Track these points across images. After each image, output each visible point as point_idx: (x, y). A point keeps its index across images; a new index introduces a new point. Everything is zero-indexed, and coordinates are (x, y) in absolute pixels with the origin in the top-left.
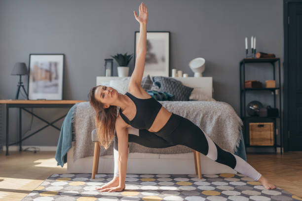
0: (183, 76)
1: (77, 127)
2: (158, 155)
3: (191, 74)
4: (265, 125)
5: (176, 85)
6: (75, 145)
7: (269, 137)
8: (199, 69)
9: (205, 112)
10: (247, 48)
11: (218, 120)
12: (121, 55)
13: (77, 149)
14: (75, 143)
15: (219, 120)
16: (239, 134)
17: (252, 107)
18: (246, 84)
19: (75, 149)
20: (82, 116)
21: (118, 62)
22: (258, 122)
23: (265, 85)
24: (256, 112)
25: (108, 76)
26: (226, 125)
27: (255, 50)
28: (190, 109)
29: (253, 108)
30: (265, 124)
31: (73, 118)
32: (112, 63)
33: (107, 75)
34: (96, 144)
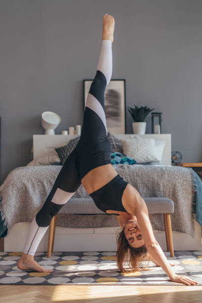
34: (169, 217)
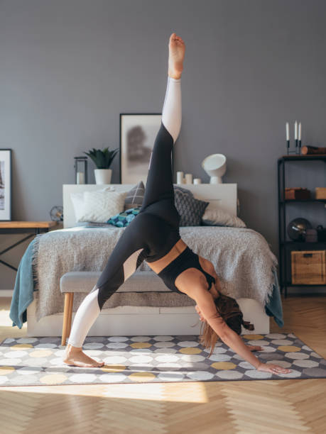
0: (193, 182)
1: (40, 271)
2: (158, 308)
3: (205, 180)
4: (314, 254)
5: (183, 198)
6: (38, 297)
7: (320, 272)
8: (217, 171)
9: (224, 247)
10: (288, 139)
11: (243, 258)
12: (99, 151)
13: (41, 303)
14: (38, 294)
15: (245, 258)
16: (273, 278)
17: (296, 227)
18: (286, 192)
19: (37, 303)
20: (46, 254)
21: (95, 162)
22: (304, 250)
23: (315, 194)
24: (301, 235)
25: (80, 183)
26: (254, 265)
27: (300, 142)
28: (203, 243)
29: (297, 229)
30: (313, 252)
31: (33, 259)
32: (86, 162)
33: (78, 182)
34: (66, 297)
